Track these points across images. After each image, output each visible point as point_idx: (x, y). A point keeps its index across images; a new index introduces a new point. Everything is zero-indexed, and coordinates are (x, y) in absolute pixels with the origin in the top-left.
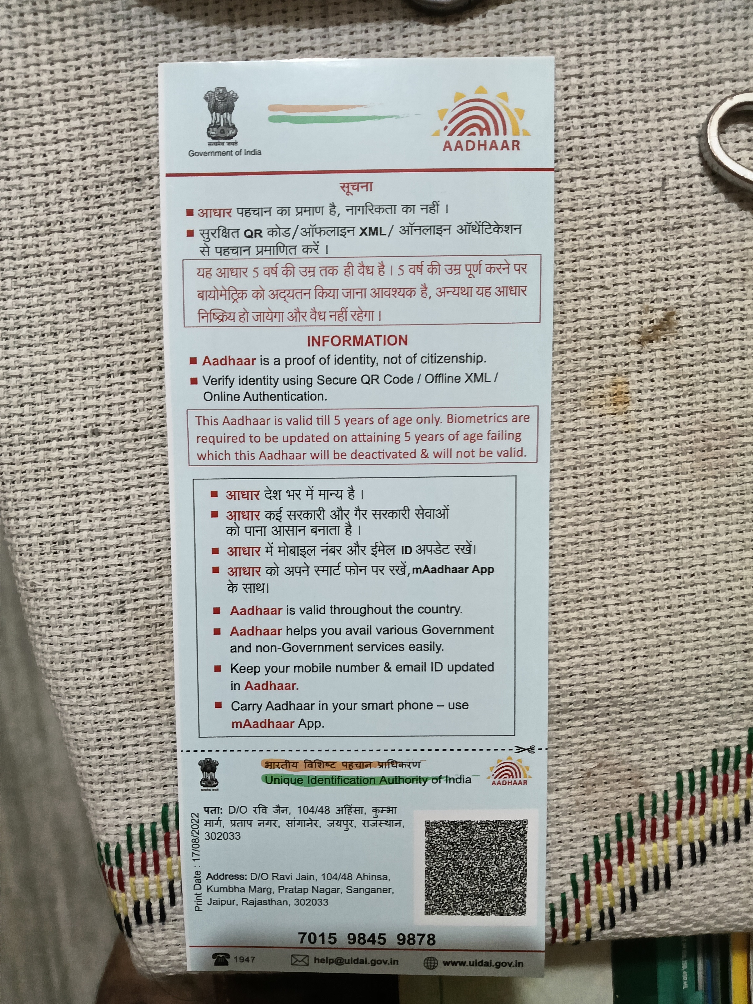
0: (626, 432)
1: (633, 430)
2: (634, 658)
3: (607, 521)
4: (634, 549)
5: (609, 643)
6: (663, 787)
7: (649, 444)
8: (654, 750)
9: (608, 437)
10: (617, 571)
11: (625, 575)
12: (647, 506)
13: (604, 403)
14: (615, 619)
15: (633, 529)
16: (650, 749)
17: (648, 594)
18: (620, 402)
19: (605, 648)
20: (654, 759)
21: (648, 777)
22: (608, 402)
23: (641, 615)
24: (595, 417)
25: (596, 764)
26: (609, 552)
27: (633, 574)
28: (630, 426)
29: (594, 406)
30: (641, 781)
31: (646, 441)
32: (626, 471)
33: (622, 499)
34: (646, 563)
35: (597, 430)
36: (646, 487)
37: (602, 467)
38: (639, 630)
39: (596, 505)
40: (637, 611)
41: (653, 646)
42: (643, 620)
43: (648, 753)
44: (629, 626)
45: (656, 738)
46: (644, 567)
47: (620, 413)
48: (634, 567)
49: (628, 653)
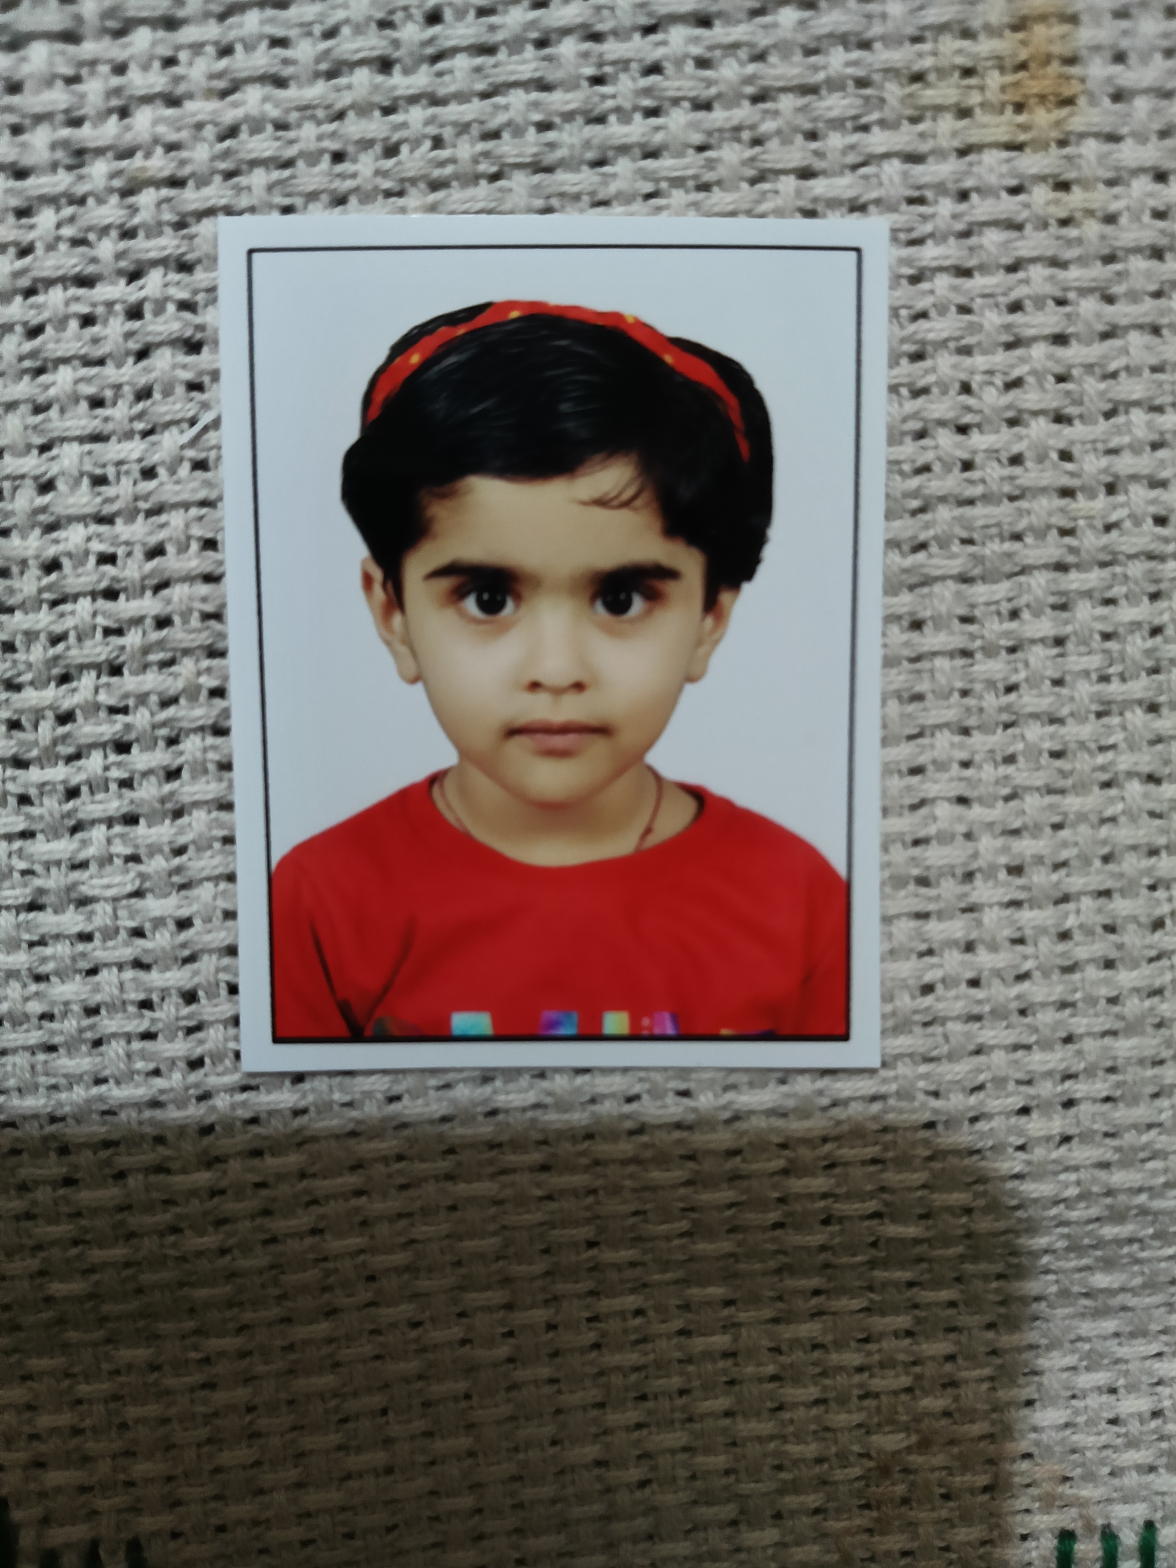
0: (1065, 222)
1: (1090, 213)
2: (1069, 1104)
3: (984, 579)
4: (1085, 690)
5: (978, 1051)
6: (1140, 1511)
7: (1148, 275)
8: (1113, 1391)
9: (992, 238)
10: (1020, 774)
11: (1051, 791)
12: (1137, 521)
13: (975, 99)
14: (1004, 959)
15: (1084, 611)
16: (1099, 1390)
17: (1131, 864)
18: (1042, 98)
19: (960, 1069)
20: (1114, 1421)
21: (1090, 1477)
22: (993, 95)
23: (1102, 947)
24: (940, 154)
25: (914, 1438)
26: (991, 701)
27: (1081, 788)
28: (1076, 198)
29: (938, 109)
30: (1066, 1490)
31: (1138, 264)
32: (1061, 379)
33: (1044, 490)
34: (1132, 747)
35: (946, 207)
36: (1135, 449)
37: (967, 361)
38: (1092, 1001)
39: (944, 514)
40: (1088, 931)
41: (1141, 1062)
42: (1109, 964)
43: (1093, 1401)
44: (1057, 989)
45: (1122, 1352)
46: (1124, 762)
47: (1041, 145)
48: (1082, 763)
49: (1047, 1089)
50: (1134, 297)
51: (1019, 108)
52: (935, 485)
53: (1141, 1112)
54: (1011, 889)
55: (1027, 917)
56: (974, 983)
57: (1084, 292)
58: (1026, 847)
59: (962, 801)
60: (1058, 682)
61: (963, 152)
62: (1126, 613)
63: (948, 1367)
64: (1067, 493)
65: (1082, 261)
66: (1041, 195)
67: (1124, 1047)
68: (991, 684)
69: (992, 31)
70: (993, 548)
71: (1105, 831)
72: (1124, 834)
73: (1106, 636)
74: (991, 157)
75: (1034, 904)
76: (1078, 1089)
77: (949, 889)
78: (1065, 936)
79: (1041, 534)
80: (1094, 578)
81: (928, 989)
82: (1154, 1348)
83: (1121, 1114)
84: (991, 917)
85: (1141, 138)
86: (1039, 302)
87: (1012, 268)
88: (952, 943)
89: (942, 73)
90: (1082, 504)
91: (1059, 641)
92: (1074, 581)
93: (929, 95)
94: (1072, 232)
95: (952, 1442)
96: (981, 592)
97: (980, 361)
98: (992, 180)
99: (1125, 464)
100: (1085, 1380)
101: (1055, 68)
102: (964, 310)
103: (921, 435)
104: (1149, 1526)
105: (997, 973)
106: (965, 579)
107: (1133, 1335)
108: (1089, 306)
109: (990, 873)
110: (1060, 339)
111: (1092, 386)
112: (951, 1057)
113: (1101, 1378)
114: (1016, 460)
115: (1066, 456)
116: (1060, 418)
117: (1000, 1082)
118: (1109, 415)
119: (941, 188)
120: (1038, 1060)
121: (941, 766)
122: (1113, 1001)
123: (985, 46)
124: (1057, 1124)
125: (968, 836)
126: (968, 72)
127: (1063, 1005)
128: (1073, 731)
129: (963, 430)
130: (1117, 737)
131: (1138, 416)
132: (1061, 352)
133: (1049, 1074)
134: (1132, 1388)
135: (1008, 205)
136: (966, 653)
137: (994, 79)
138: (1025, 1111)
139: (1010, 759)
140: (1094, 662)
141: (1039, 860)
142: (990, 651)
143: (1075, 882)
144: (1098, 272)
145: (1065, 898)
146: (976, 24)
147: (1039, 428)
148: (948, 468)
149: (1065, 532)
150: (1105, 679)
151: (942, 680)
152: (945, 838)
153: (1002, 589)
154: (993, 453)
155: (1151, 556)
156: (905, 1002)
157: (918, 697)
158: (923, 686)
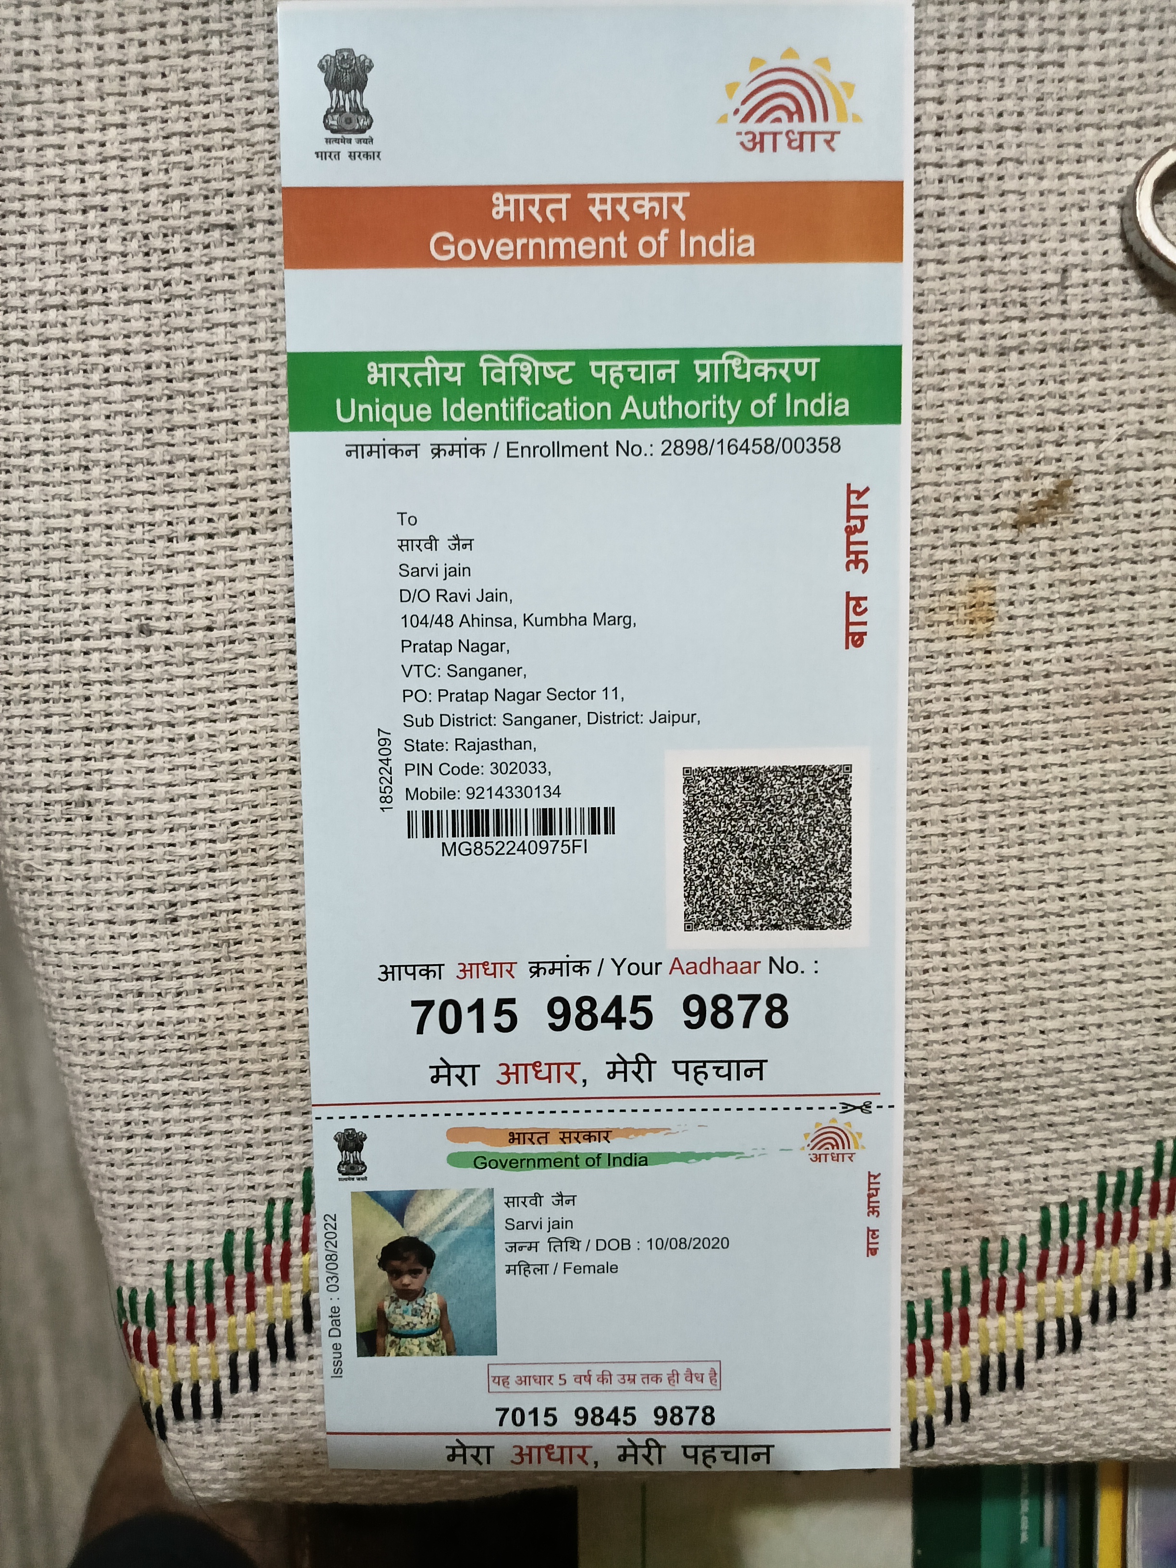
0: (988, 666)
1: (998, 663)
2: (985, 1023)
3: (951, 805)
4: (993, 851)
5: (947, 998)
6: (1019, 1229)
7: (1023, 687)
8: (1008, 1170)
9: (959, 672)
10: (967, 885)
11: (978, 892)
12: (1014, 784)
13: (954, 618)
14: (959, 960)
15: (992, 820)
16: (1001, 1169)
17: (1012, 923)
18: (981, 619)
19: (940, 1005)
20: (1007, 1184)
21: (996, 1212)
22: (961, 617)
23: (999, 956)
24: (940, 639)
25: (916, 1189)
26: (954, 855)
27: (991, 891)
28: (993, 657)
29: (939, 622)
30: (985, 1218)
31: (1018, 682)
32: (984, 727)
33: (976, 771)
34: (1012, 875)
35: (941, 660)
36: (1014, 755)
37: (947, 719)
38: (995, 979)
39: (935, 779)
40: (993, 950)
41: (1016, 1006)
42: (1003, 964)
43: (998, 1174)
44: (980, 973)
45: (1013, 1150)
46: (1009, 881)
47: (980, 636)
48: (992, 881)
49: (975, 1016)
50: (1016, 695)
51: (972, 622)
52: (931, 768)
53: (1017, 1027)
54: (961, 931)
55: (969, 943)
56: (945, 970)
57: (995, 693)
58: (968, 914)
59: (942, 895)
60: (982, 848)
61: (949, 639)
62: (1009, 821)
63: (933, 1155)
64: (985, 772)
65: (995, 681)
66: (979, 655)
67: (1008, 999)
68: (954, 848)
69: (961, 593)
70: (955, 793)
71: (1001, 909)
72: (1009, 910)
73: (1001, 830)
74: (960, 641)
75: (971, 938)
76: (989, 1016)
77: (936, 931)
78: (984, 951)
79: (975, 788)
80: (997, 806)
81: (926, 971)
82: (1027, 1150)
83: (1007, 1028)
84: (953, 943)
85: (1020, 634)
86: (977, 697)
87: (967, 683)
88: (936, 953)
89: (941, 608)
90: (991, 777)
91: (982, 831)
92: (988, 807)
93: (936, 617)
94: (991, 670)
95: (934, 1191)
96: (950, 811)
97: (952, 720)
98: (960, 649)
99: (1010, 761)
100: (995, 1164)
101: (986, 607)
102: (947, 699)
103: (927, 748)
104: (1023, 1236)
105: (955, 966)
106: (943, 805)
107: (1017, 1143)
108: (997, 699)
109: (953, 925)
110: (985, 711)
111: (997, 730)
112: (935, 1001)
113: (1002, 1163)
114: (965, 759)
115: (985, 757)
116: (984, 742)
117: (956, 1012)
118: (1004, 741)
119: (940, 653)
120: (973, 1003)
121: (933, 880)
122: (1004, 979)
123: (959, 599)
124: (980, 1031)
125: (944, 909)
126: (951, 608)
127: (982, 980)
128: (988, 868)
129: (944, 746)
130: (1006, 871)
131: (1015, 742)
132: (985, 716)
133: (976, 1009)
134: (1016, 1169)
135: (966, 660)
136: (944, 835)
137: (962, 611)
138: (966, 1025)
139: (962, 879)
140: (996, 840)
141: (974, 920)
142: (954, 835)
143: (989, 929)
144: (1001, 686)
145: (984, 936)
146: (956, 590)
147: (975, 746)
148: (937, 762)
149: (984, 788)
150: (1001, 847)
151: (935, 846)
152: (934, 910)
153: (959, 810)
154: (956, 756)
155: (1020, 798)
156: (917, 977)
157: (925, 852)
158: (926, 848)
